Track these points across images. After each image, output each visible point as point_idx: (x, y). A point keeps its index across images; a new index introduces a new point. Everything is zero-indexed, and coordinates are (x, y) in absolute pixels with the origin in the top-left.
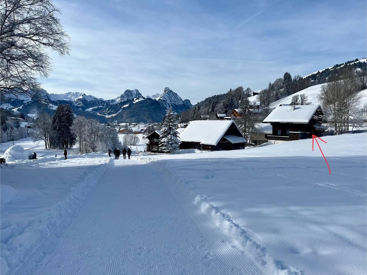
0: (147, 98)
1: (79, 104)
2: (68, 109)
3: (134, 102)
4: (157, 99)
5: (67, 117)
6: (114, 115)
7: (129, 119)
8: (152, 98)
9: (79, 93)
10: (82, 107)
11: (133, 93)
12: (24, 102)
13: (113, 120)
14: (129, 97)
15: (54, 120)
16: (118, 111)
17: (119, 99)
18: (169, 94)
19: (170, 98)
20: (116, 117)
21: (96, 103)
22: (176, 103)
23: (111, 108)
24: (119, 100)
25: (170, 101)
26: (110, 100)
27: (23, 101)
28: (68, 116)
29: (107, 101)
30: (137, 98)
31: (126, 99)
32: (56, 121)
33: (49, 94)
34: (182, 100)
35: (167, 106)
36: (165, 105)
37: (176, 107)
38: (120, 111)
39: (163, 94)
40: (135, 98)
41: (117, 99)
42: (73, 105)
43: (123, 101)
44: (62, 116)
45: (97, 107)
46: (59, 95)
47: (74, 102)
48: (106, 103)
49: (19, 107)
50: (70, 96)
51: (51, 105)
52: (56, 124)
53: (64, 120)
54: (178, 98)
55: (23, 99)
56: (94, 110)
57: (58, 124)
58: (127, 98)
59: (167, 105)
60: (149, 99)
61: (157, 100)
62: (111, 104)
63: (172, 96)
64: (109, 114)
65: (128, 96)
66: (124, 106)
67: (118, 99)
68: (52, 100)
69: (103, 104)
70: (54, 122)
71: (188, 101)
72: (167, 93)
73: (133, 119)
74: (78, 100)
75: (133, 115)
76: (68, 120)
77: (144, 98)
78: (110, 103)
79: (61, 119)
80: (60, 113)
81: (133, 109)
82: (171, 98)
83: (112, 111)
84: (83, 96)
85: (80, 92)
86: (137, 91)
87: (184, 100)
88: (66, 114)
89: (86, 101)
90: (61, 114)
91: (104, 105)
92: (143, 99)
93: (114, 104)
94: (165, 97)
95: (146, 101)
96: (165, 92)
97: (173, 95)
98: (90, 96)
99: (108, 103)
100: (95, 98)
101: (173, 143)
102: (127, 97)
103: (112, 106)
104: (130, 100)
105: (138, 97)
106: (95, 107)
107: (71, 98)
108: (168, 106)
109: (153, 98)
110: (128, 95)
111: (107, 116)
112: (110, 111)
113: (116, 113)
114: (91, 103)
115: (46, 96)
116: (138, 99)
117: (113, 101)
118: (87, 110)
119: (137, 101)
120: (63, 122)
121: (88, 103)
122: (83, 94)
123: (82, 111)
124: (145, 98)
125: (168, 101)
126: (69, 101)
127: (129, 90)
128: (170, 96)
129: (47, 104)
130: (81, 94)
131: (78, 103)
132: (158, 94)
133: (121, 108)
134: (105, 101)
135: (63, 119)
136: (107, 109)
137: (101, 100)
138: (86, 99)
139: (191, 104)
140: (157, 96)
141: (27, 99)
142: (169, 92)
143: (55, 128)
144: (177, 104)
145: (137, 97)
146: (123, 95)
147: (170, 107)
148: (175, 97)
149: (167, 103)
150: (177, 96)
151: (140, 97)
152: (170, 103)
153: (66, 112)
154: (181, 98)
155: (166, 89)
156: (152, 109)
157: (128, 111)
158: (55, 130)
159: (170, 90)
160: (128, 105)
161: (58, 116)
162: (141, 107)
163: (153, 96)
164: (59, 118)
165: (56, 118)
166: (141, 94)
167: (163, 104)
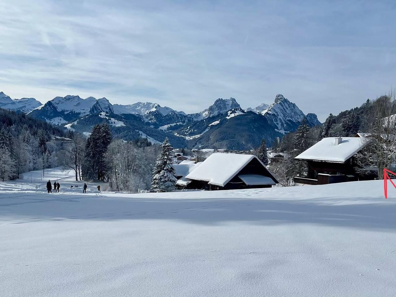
0: (248, 112)
1: (151, 119)
2: (105, 130)
3: (228, 118)
4: (263, 113)
5: (104, 140)
6: (198, 136)
7: (218, 143)
8: (255, 111)
9: (150, 103)
10: (154, 124)
11: (227, 103)
12: (80, 116)
13: (196, 144)
14: (220, 110)
15: (88, 144)
16: (204, 131)
17: (207, 113)
18: (282, 106)
19: (284, 111)
20: (200, 139)
21: (173, 118)
22: (293, 119)
23: (194, 125)
24: (206, 114)
25: (284, 116)
26: (194, 114)
27: (79, 114)
29: (190, 116)
30: (232, 111)
31: (216, 113)
32: (91, 145)
33: (112, 105)
34: (303, 114)
35: (278, 124)
36: (275, 123)
37: (292, 126)
38: (207, 130)
39: (273, 104)
41: (203, 112)
42: (142, 120)
43: (211, 116)
44: (98, 139)
45: (175, 124)
46: (125, 106)
47: (143, 117)
48: (188, 119)
49: (74, 122)
50: (140, 107)
51: (113, 120)
52: (90, 149)
53: (100, 145)
54: (297, 111)
55: (79, 112)
56: (171, 128)
57: (92, 149)
58: (218, 111)
59: (278, 122)
60: (250, 112)
61: (263, 115)
62: (195, 120)
63: (287, 109)
64: (191, 134)
65: (220, 108)
66: (213, 124)
67: (206, 113)
68: (115, 113)
69: (183, 120)
70: (87, 147)
71: (313, 116)
72: (280, 103)
73: (225, 143)
74: (150, 114)
75: (225, 137)
76: (104, 145)
77: (243, 111)
78: (193, 118)
80: (96, 135)
81: (226, 127)
82: (286, 112)
83: (195, 131)
84: (156, 107)
85: (153, 103)
86: (234, 100)
87: (306, 114)
88: (103, 137)
89: (161, 115)
90: (98, 136)
91: (184, 122)
92: (241, 113)
93: (199, 120)
95: (246, 116)
96: (276, 102)
97: (289, 107)
98: (166, 108)
99: (190, 118)
100: (173, 111)
101: (166, 181)
102: (218, 110)
103: (196, 123)
104: (222, 114)
105: (234, 110)
106: (172, 124)
107: (140, 110)
108: (280, 124)
109: (257, 112)
110: (220, 106)
111: (187, 138)
112: (192, 131)
113: (200, 133)
114: (167, 118)
115: (108, 107)
116: (234, 112)
117: (198, 115)
118: (161, 128)
119: (233, 115)
120: (99, 147)
121: (163, 117)
122: (157, 105)
123: (154, 130)
124: (245, 111)
125: (281, 116)
126: (138, 114)
127: (222, 99)
128: (284, 108)
129: (109, 119)
130: (154, 105)
131: (149, 118)
132: (265, 105)
133: (208, 126)
134: (187, 116)
135: (98, 143)
136: (189, 127)
137: (181, 115)
138: (161, 112)
139: (317, 121)
140: (264, 108)
141: (84, 111)
142: (282, 102)
143: (88, 155)
144: (294, 121)
145: (233, 110)
146: (212, 107)
147: (282, 125)
148: (293, 109)
149: (279, 119)
150: (296, 108)
151: (236, 110)
152: (283, 119)
153: (103, 133)
154: (301, 112)
155: (278, 97)
156: (255, 127)
157: (218, 130)
158: (88, 157)
159: (284, 99)
160: (219, 122)
161: (93, 138)
162: (237, 124)
163: (257, 108)
164: (94, 142)
165: (90, 141)
166: (239, 105)
167: (272, 121)
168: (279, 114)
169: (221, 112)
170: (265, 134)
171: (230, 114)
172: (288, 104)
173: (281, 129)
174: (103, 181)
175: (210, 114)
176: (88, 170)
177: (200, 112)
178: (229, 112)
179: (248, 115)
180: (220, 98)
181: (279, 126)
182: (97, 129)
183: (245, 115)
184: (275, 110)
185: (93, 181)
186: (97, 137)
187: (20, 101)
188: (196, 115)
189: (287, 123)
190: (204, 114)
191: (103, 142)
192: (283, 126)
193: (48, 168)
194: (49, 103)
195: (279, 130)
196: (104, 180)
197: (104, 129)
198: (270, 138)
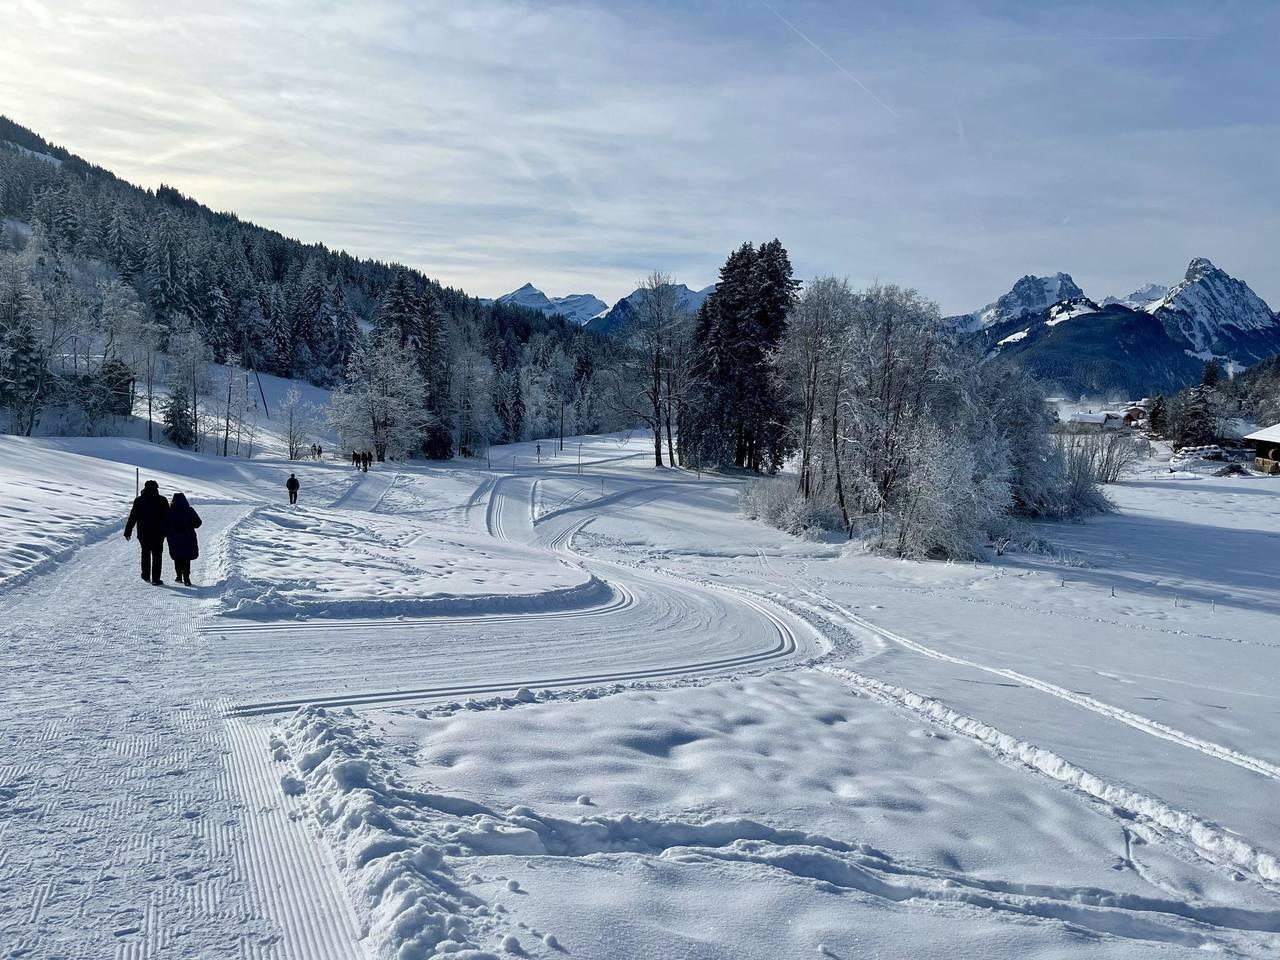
0: (1107, 306)
2: (770, 265)
3: (1050, 323)
4: (1152, 308)
5: (763, 307)
8: (1127, 303)
11: (1046, 287)
14: (1029, 305)
15: (703, 327)
17: (992, 313)
18: (1207, 288)
19: (1212, 302)
22: (1239, 322)
24: (989, 316)
25: (1212, 316)
26: (957, 317)
28: (770, 302)
30: (1064, 306)
31: (1016, 312)
32: (713, 330)
34: (1267, 310)
35: (1193, 336)
36: (1185, 333)
37: (1236, 341)
38: (994, 354)
39: (1181, 286)
40: (1053, 306)
41: (983, 311)
43: (1004, 319)
44: (742, 304)
52: (711, 345)
53: (747, 326)
54: (1252, 302)
57: (718, 344)
58: (1022, 308)
59: (1196, 331)
60: (1115, 308)
61: (1151, 313)
62: (961, 330)
63: (1222, 295)
65: (1028, 300)
66: (1010, 339)
67: (987, 314)
70: (700, 337)
72: (1202, 282)
75: (1045, 372)
77: (1094, 306)
78: (954, 328)
79: (735, 321)
80: (735, 290)
81: (1047, 347)
82: (1217, 303)
86: (1066, 279)
88: (762, 294)
90: (740, 293)
92: (1088, 310)
93: (973, 330)
94: (1188, 298)
95: (1103, 318)
96: (1188, 277)
97: (1228, 289)
102: (1022, 304)
104: (1034, 316)
105: (1070, 302)
108: (1200, 336)
109: (1134, 305)
110: (1029, 294)
116: (1067, 308)
117: (968, 319)
119: (1064, 316)
120: (744, 336)
124: (1099, 305)
125: (1203, 317)
127: (1033, 277)
128: (1212, 295)
132: (1155, 289)
133: (996, 346)
135: (741, 320)
140: (1152, 296)
142: (1209, 278)
143: (701, 370)
144: (1243, 328)
145: (1066, 302)
146: (1006, 297)
147: (1207, 338)
148: (1238, 296)
149: (1197, 324)
150: (1247, 293)
151: (1075, 303)
152: (1210, 323)
153: (761, 280)
154: (1262, 302)
155: (1196, 264)
156: (1127, 346)
157: (1022, 356)
158: (704, 375)
159: (1214, 269)
160: (1025, 335)
161: (723, 303)
162: (1078, 339)
163: (1133, 297)
164: (724, 317)
165: (711, 316)
166: (1080, 291)
167: (1177, 327)
168: (1197, 310)
169: (1031, 310)
170: (1158, 363)
171: (1057, 314)
172: (1225, 284)
173: (1203, 350)
174: (757, 470)
175: (1002, 315)
176: (701, 427)
177: (975, 313)
178: (1055, 309)
179: (1108, 314)
180: (1029, 276)
181: (1198, 342)
182: (739, 267)
183: (1101, 314)
184: (1185, 301)
185: (717, 470)
186: (738, 297)
187: (565, 303)
188: (965, 320)
189: (1219, 334)
190: (984, 317)
191: (762, 318)
192: (1210, 341)
193: (591, 432)
194: (623, 304)
195: (1196, 352)
196: (760, 466)
197: (765, 265)
198: (1172, 373)
